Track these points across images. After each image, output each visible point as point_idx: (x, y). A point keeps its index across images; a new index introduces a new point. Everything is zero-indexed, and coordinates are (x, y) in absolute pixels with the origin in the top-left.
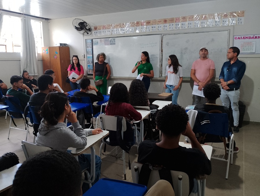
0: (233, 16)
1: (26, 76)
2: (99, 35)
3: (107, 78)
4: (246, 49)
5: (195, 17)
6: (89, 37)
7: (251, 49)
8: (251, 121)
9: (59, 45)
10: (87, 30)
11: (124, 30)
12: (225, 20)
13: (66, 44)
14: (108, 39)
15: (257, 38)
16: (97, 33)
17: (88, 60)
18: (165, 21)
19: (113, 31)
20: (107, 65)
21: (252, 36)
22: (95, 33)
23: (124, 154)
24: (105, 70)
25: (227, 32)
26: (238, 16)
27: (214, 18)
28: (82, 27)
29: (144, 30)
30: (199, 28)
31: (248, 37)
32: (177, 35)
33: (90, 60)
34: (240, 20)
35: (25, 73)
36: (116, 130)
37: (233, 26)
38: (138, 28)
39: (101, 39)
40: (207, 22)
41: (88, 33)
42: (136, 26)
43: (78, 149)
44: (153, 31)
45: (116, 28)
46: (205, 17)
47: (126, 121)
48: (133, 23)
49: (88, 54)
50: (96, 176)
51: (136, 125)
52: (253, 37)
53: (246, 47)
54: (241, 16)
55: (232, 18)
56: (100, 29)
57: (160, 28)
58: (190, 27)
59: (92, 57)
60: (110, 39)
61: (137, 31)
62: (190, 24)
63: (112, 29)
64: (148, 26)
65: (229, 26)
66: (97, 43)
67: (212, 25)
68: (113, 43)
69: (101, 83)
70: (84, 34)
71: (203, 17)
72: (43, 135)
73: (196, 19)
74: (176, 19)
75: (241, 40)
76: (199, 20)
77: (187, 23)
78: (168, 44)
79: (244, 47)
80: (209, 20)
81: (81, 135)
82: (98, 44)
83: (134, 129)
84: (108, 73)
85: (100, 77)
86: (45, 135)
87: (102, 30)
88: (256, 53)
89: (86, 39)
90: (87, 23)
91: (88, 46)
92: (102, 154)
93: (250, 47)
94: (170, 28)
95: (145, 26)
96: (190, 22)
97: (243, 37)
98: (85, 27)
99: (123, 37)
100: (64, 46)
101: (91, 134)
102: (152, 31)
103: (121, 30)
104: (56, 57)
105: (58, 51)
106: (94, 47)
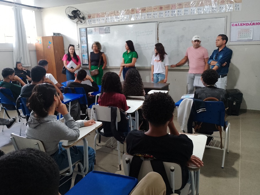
0: (230, 2)
1: (19, 67)
2: (93, 24)
3: (103, 68)
4: (243, 36)
5: (191, 3)
6: (83, 26)
7: (249, 36)
8: (248, 109)
9: (53, 35)
10: (81, 18)
11: (118, 18)
12: (222, 6)
13: (60, 33)
14: (102, 27)
15: (255, 25)
16: (91, 21)
17: (82, 50)
18: (161, 8)
19: (108, 19)
20: (103, 55)
21: (249, 23)
22: (89, 21)
23: (118, 145)
24: (100, 60)
25: (224, 18)
26: (235, 2)
27: (211, 4)
28: (75, 15)
29: (139, 18)
30: (196, 15)
31: (246, 24)
32: (174, 22)
33: (84, 50)
34: (237, 6)
35: (19, 64)
36: (110, 121)
37: (231, 12)
38: (133, 16)
39: (95, 28)
40: (204, 9)
41: (81, 22)
42: (131, 13)
43: (69, 142)
44: (149, 19)
45: (111, 16)
46: (201, 3)
47: (120, 112)
48: (128, 10)
49: (83, 43)
50: (90, 168)
51: (130, 115)
52: (251, 24)
53: (244, 34)
54: (238, 2)
55: (229, 5)
56: (94, 17)
57: (155, 16)
58: (186, 14)
59: (86, 47)
60: (104, 27)
61: (133, 19)
62: (186, 10)
63: (107, 17)
64: (144, 14)
65: (226, 12)
66: (92, 31)
67: (208, 11)
68: (107, 32)
69: (97, 73)
70: (78, 23)
71: (200, 4)
72: (32, 128)
73: (193, 6)
74: (171, 6)
75: (238, 27)
76: (196, 6)
77: (183, 10)
78: (164, 32)
79: (241, 34)
80: (206, 7)
81: (73, 127)
82: (92, 33)
83: (128, 119)
84: (104, 63)
85: (96, 67)
86: (35, 128)
87: (96, 19)
88: (253, 40)
89: (80, 28)
90: (80, 11)
91: (83, 35)
92: (96, 145)
93: (247, 34)
94: (166, 15)
95: (140, 14)
96: (186, 9)
97: (241, 24)
98: (78, 15)
99: (118, 25)
100: (57, 35)
101: (83, 126)
102: (147, 19)
103: (115, 18)
104: (49, 47)
105: (52, 41)
106: (88, 36)
